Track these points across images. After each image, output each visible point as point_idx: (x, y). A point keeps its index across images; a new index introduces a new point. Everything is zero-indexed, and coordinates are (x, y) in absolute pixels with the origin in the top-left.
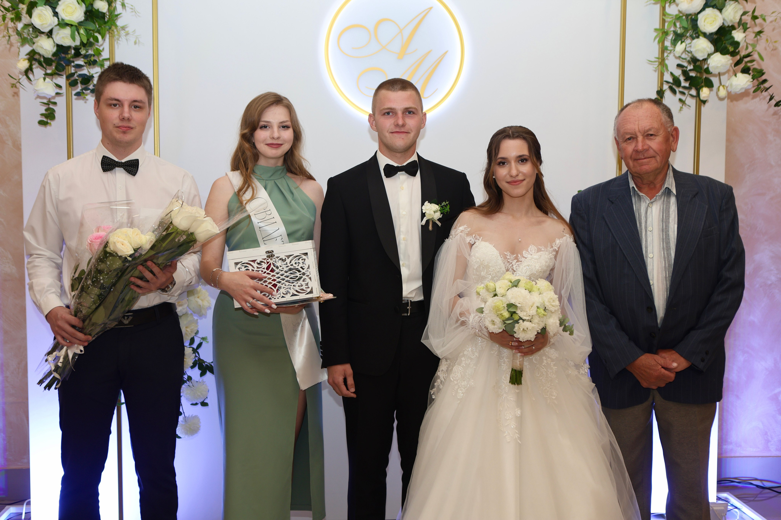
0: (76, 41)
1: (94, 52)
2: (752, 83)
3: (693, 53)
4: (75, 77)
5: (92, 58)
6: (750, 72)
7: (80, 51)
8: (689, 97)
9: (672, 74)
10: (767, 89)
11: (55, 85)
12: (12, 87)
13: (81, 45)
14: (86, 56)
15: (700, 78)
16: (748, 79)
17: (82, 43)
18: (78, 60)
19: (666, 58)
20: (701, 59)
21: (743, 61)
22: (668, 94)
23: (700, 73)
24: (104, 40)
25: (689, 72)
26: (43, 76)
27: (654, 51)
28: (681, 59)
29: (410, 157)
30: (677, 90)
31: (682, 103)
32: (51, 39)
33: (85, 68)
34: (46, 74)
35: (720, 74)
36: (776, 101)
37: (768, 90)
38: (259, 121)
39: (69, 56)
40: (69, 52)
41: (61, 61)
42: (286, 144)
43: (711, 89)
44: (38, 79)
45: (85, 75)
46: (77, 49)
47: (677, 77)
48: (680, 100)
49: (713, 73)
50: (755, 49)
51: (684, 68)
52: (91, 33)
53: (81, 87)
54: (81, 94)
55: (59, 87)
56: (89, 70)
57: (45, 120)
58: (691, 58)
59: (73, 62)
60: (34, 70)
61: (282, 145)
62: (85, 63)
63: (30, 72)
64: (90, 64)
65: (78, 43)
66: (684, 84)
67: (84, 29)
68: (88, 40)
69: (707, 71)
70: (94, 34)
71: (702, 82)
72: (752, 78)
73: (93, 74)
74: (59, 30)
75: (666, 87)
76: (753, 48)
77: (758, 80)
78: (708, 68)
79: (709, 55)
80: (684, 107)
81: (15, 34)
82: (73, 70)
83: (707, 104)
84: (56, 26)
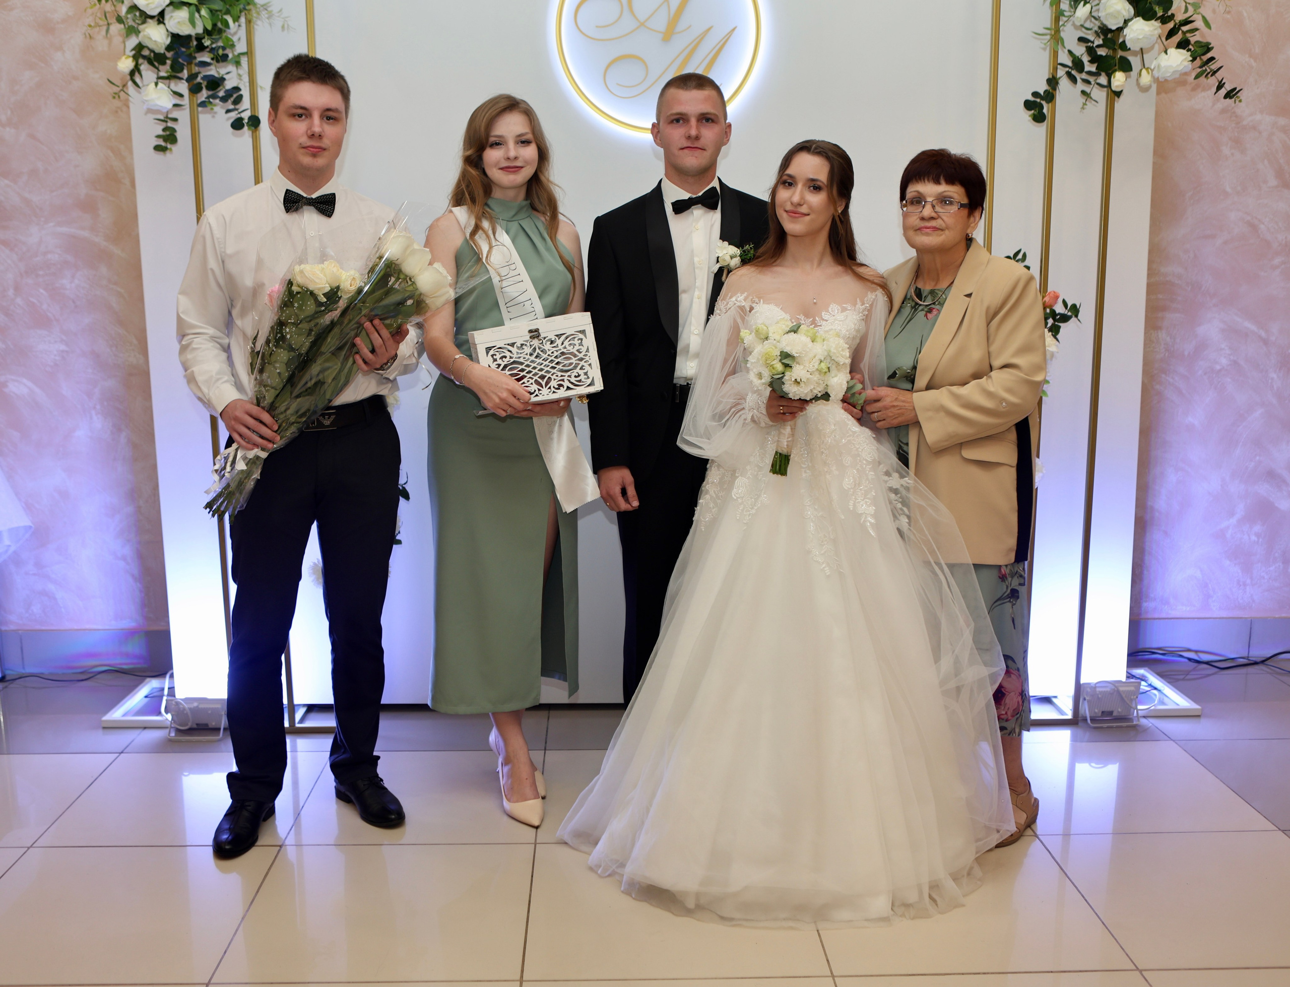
0: (197, 28)
1: (223, 43)
2: (1190, 63)
3: (1101, 19)
4: (199, 79)
5: (221, 52)
6: (1191, 47)
7: (203, 41)
8: (1096, 88)
9: (1070, 52)
10: (1214, 72)
11: (172, 93)
12: (114, 98)
13: (204, 33)
14: (212, 50)
15: (1114, 58)
16: (1184, 57)
17: (205, 30)
18: (203, 56)
19: (1061, 29)
20: (1114, 28)
21: (1179, 29)
22: (1064, 83)
23: (1114, 50)
24: (239, 26)
25: (1097, 49)
26: (155, 80)
27: (1045, 17)
28: (1084, 29)
29: (709, 185)
30: (1078, 76)
31: (1086, 98)
32: (162, 25)
33: (212, 67)
34: (159, 78)
35: (1143, 50)
36: (1226, 89)
37: (1217, 75)
38: (488, 135)
39: (192, 49)
40: (191, 44)
41: (179, 58)
42: (528, 167)
43: (1128, 73)
44: (147, 85)
45: (213, 76)
46: (199, 38)
47: (1078, 57)
48: (1083, 92)
49: (1131, 49)
50: (1198, 11)
51: (1089, 44)
52: (218, 15)
53: (207, 93)
54: (207, 104)
55: (181, 96)
56: (218, 70)
57: (163, 144)
58: (1099, 27)
59: (195, 58)
60: (143, 73)
61: (522, 167)
62: (212, 59)
63: (137, 74)
64: (218, 61)
65: (200, 30)
66: (1090, 67)
67: (208, 10)
68: (214, 25)
69: (1123, 46)
70: (222, 16)
71: (1116, 65)
72: (1191, 56)
73: (223, 75)
74: (173, 12)
75: (1061, 72)
76: (1195, 10)
77: (1200, 58)
78: (1124, 42)
79: (1126, 22)
80: (1087, 103)
81: (115, 21)
82: (196, 69)
83: (1122, 97)
84: (168, 6)
